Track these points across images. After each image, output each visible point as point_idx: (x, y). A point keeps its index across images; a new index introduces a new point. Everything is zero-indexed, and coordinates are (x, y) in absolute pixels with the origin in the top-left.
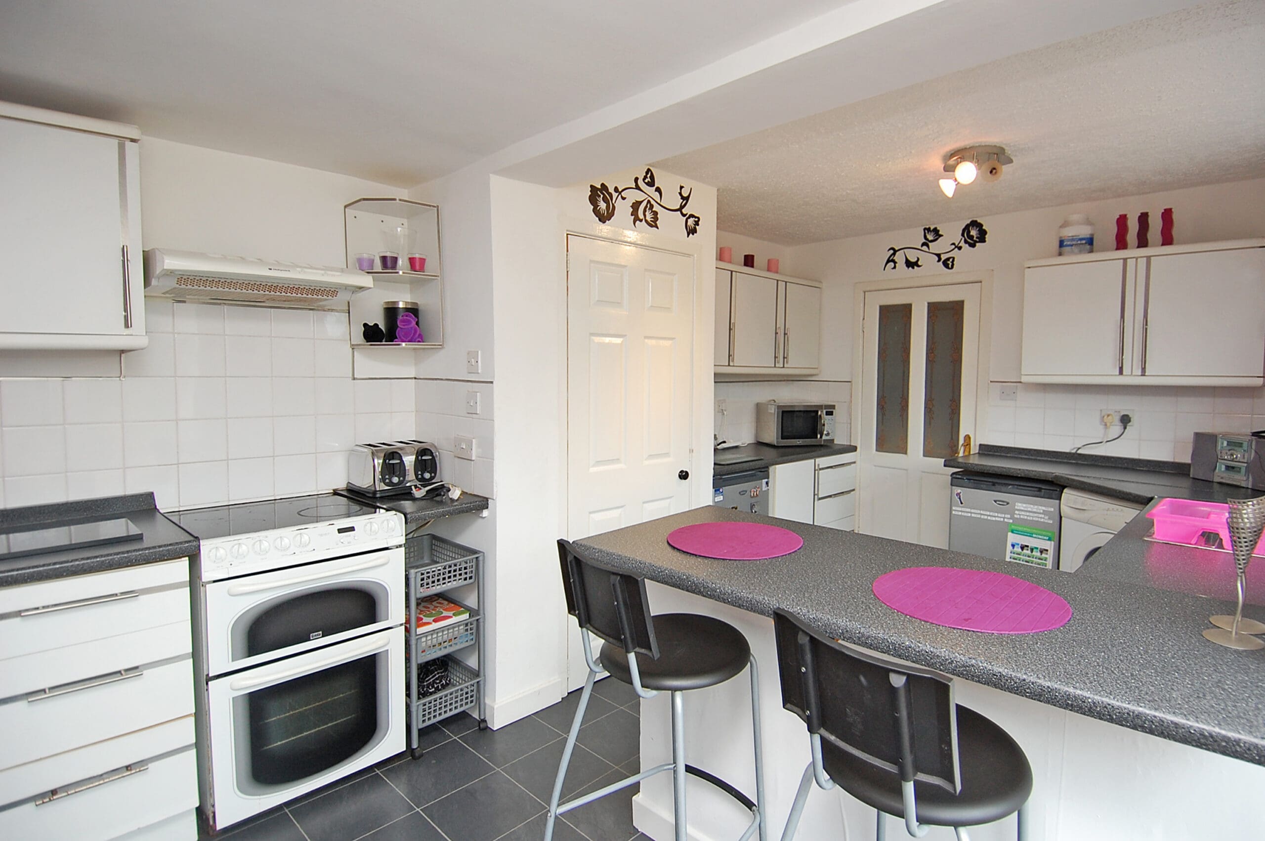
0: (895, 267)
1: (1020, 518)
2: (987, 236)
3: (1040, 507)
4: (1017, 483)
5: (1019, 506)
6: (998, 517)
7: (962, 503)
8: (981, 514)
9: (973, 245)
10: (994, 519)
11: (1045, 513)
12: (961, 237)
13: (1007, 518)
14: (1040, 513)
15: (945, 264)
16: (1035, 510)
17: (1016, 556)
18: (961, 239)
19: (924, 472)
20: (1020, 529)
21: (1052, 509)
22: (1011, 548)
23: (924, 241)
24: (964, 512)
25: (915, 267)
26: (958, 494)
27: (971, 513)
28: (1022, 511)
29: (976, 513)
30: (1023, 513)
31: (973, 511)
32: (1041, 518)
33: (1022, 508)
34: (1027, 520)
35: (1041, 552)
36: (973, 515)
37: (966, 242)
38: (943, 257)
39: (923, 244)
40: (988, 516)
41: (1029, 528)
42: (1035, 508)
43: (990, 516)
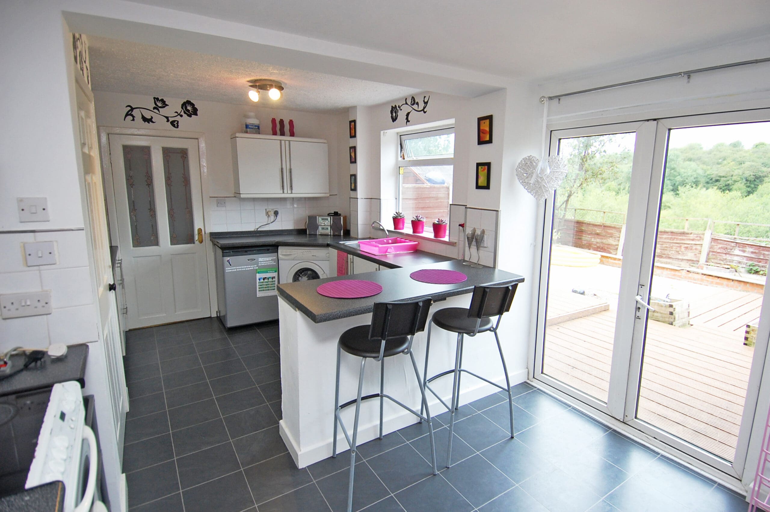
0: (133, 120)
1: (261, 265)
2: (198, 112)
3: (270, 258)
4: (257, 249)
5: (260, 259)
6: (251, 267)
7: (230, 265)
8: (242, 268)
9: (190, 116)
10: (249, 269)
11: (272, 260)
12: (181, 109)
13: (255, 267)
14: (270, 261)
15: (172, 123)
16: (267, 260)
17: (261, 284)
18: (182, 110)
19: (173, 255)
20: (262, 270)
21: (275, 258)
22: (259, 281)
23: (155, 106)
24: (232, 269)
25: (150, 122)
26: (228, 261)
27: (236, 269)
28: (262, 261)
29: (239, 268)
30: (262, 263)
31: (237, 268)
32: (271, 263)
33: (262, 260)
34: (264, 265)
35: (272, 279)
36: (238, 270)
37: (185, 113)
38: (171, 119)
39: (154, 108)
40: (245, 268)
41: (266, 269)
42: (267, 259)
43: (246, 268)
